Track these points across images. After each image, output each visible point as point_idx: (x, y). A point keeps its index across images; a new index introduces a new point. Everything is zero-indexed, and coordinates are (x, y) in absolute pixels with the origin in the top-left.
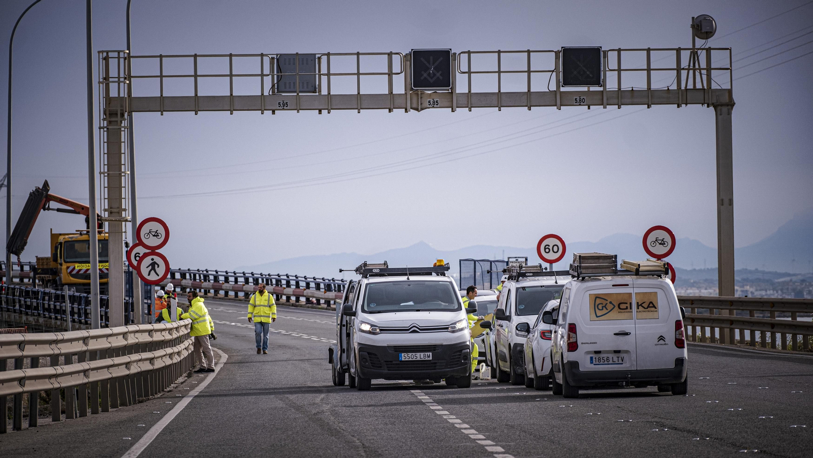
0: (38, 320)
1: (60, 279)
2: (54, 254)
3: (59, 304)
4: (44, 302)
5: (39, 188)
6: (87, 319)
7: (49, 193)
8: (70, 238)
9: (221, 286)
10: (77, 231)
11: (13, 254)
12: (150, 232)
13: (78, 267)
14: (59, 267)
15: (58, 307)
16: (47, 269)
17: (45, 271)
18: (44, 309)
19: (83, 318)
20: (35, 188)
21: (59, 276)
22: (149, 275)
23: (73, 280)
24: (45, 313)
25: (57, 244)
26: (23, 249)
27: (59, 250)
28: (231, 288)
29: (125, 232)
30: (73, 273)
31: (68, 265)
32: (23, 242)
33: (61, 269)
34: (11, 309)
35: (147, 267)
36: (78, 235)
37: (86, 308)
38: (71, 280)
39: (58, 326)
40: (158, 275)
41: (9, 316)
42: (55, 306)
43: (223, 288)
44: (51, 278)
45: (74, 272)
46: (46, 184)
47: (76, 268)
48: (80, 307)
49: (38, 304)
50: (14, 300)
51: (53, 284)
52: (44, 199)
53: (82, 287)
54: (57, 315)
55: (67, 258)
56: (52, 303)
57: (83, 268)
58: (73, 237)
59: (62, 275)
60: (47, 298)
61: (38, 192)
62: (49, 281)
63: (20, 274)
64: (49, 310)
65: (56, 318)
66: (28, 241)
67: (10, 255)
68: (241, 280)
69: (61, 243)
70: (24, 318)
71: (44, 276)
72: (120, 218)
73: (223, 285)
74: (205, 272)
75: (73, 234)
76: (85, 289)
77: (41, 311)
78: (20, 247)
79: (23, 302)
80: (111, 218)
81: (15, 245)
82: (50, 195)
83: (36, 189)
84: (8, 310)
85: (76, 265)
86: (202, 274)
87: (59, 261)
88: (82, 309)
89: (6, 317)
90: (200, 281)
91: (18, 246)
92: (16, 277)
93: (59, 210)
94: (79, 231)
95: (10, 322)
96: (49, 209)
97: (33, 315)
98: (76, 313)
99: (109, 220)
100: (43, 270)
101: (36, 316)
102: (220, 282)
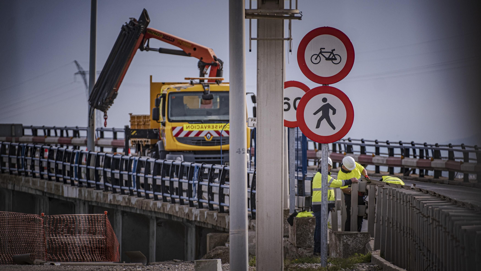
0: (129, 200)
1: (162, 144)
2: (154, 110)
3: (160, 177)
4: (139, 175)
5: (135, 20)
6: (201, 200)
7: (149, 27)
8: (176, 88)
9: (371, 159)
10: (186, 79)
11: (98, 108)
12: (321, 53)
13: (187, 127)
14: (161, 127)
15: (159, 182)
16: (145, 131)
17: (141, 133)
18: (139, 185)
19: (196, 198)
20: (130, 20)
21: (160, 139)
22: (318, 126)
23: (180, 146)
24: (139, 190)
25: (159, 97)
26: (111, 102)
27: (161, 105)
28: (385, 162)
29: (289, 39)
30: (180, 136)
31: (174, 125)
32: (112, 93)
33: (164, 130)
34: (93, 184)
35: (315, 114)
36: (188, 85)
37: (201, 183)
38: (177, 145)
39: (158, 209)
40: (334, 128)
41: (90, 193)
42: (154, 180)
43: (373, 161)
44: (149, 143)
45: (182, 135)
46: (145, 15)
47: (185, 129)
48: (191, 182)
49: (129, 176)
50: (96, 171)
51: (152, 152)
52: (142, 35)
53: (192, 156)
54: (156, 193)
55: (172, 116)
56: (151, 176)
57: (194, 129)
58: (180, 88)
59: (165, 140)
60: (143, 169)
61: (134, 25)
62: (147, 146)
63: (112, 143)
64: (146, 186)
65: (156, 198)
66: (119, 91)
67: (94, 110)
68: (397, 151)
69: (164, 96)
70: (110, 196)
71: (140, 140)
72: (281, 11)
73: (374, 158)
74: (347, 141)
75: (181, 83)
76: (196, 158)
77: (134, 187)
78: (108, 100)
79: (109, 175)
80: (263, 11)
81: (101, 98)
82: (150, 30)
83: (131, 22)
84: (89, 185)
85: (185, 125)
86: (342, 143)
87: (161, 120)
88: (195, 184)
89: (86, 195)
90: (340, 152)
91: (104, 99)
92: (108, 146)
93: (161, 51)
94: (189, 79)
95: (92, 202)
96: (148, 49)
97: (122, 192)
98: (185, 191)
99: (258, 15)
100: (138, 131)
101: (127, 194)
102: (367, 154)
